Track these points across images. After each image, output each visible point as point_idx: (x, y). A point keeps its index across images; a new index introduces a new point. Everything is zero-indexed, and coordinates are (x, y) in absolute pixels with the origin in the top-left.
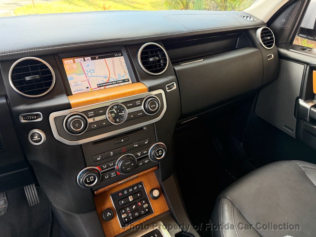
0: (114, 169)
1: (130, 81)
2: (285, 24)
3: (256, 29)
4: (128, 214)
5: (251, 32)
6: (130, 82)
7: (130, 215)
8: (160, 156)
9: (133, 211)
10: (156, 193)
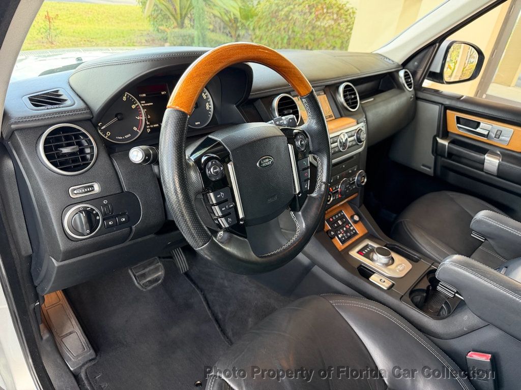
0: (338, 191)
1: (333, 116)
2: (418, 67)
3: (398, 71)
4: (343, 234)
5: (395, 74)
6: (334, 118)
7: (345, 235)
8: (363, 182)
9: (346, 232)
10: (356, 218)
